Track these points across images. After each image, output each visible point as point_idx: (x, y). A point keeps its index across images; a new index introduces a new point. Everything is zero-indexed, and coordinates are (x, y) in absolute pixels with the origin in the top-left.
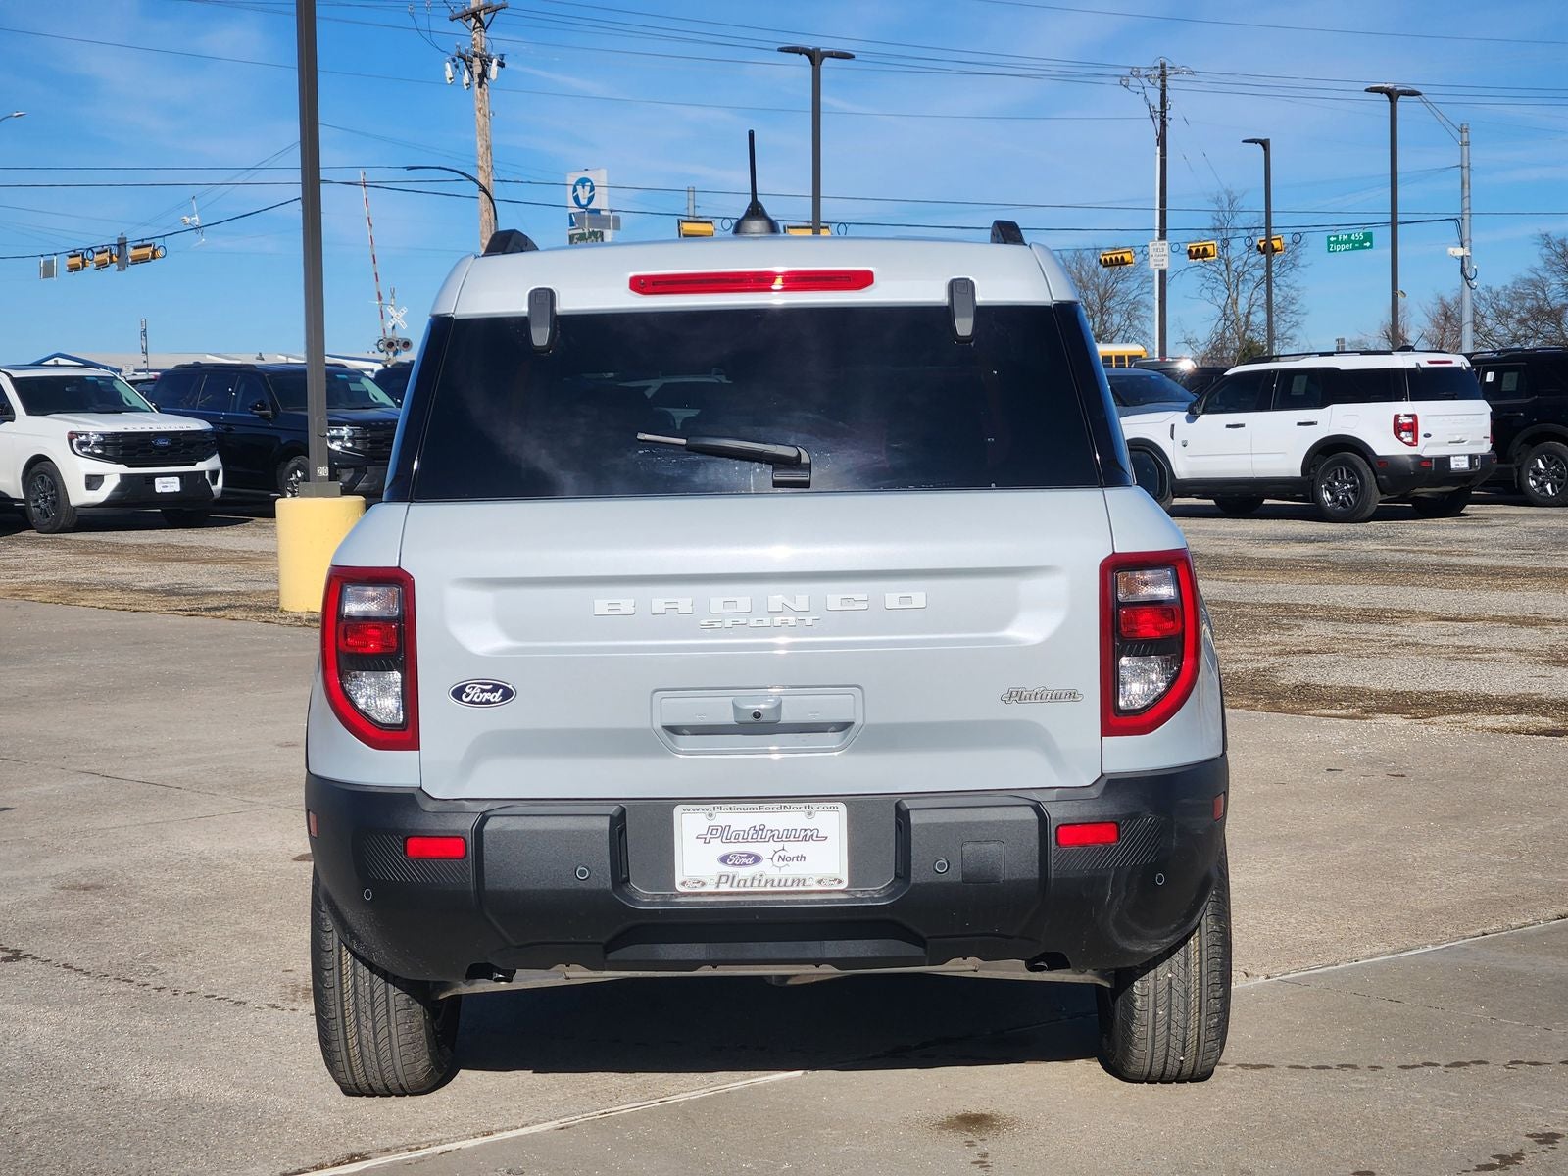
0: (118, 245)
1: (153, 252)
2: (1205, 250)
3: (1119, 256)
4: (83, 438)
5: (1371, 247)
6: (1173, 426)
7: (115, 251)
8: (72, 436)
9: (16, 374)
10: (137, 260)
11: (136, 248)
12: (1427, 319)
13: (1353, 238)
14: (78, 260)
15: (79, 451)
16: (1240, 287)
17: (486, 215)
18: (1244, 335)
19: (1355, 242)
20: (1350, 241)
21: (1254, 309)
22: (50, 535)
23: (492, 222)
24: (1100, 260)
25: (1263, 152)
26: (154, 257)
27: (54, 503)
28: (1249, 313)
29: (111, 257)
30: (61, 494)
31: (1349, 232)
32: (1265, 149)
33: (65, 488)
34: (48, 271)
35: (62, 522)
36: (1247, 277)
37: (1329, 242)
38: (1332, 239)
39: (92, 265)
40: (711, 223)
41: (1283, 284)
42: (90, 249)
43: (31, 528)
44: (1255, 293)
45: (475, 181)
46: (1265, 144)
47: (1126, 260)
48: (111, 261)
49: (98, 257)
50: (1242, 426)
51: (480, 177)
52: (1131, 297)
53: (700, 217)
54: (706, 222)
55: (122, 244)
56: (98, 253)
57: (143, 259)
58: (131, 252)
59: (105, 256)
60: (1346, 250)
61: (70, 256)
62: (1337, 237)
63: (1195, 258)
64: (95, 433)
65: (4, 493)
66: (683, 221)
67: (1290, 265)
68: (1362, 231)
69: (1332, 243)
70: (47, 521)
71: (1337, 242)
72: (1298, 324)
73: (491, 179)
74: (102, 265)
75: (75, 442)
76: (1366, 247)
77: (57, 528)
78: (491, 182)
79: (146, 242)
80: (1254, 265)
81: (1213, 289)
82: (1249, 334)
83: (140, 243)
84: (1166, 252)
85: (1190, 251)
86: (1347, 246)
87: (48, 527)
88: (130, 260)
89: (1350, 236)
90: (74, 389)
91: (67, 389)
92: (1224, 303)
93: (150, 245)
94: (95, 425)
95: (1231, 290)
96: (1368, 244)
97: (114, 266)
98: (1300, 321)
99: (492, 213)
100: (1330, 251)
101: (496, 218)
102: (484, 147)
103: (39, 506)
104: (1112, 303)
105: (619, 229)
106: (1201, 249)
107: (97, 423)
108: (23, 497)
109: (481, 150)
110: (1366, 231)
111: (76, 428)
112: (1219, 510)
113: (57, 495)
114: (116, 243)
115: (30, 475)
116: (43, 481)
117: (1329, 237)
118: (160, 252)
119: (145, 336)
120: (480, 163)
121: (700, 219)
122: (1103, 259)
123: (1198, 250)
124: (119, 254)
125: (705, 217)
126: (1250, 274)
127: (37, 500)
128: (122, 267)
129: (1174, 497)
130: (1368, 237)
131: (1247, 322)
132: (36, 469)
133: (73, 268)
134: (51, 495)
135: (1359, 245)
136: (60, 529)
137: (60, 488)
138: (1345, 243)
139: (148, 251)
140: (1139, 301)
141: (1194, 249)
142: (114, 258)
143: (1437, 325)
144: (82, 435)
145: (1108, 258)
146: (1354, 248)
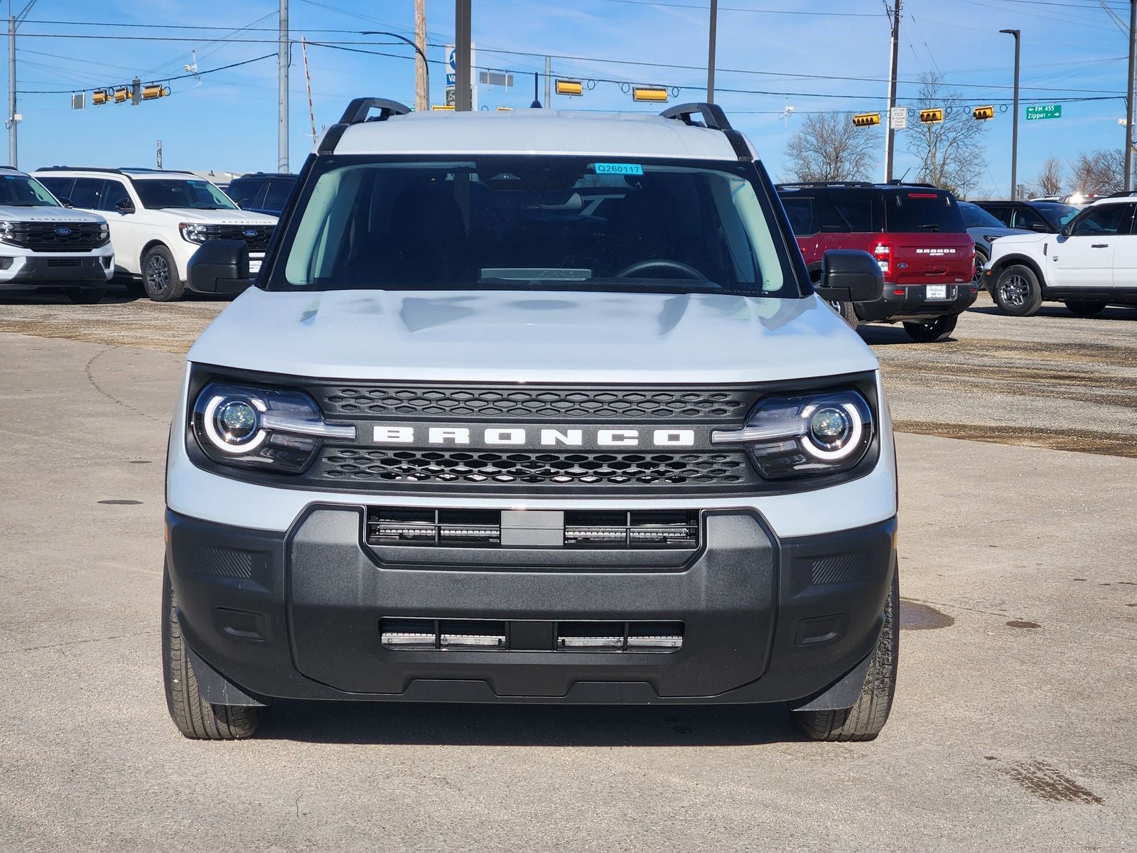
0: (133, 86)
1: (161, 91)
2: (934, 115)
3: (869, 118)
4: (191, 228)
5: (1059, 116)
6: (1046, 245)
7: (130, 89)
8: (182, 226)
9: (136, 177)
10: (147, 97)
11: (147, 88)
12: (1074, 173)
13: (1046, 109)
14: (102, 96)
15: (186, 237)
16: (938, 145)
17: (421, 71)
18: (939, 180)
19: (1047, 112)
20: (1044, 111)
21: (948, 161)
22: (163, 303)
23: (425, 76)
24: (854, 121)
25: (1015, 39)
26: (161, 96)
27: (166, 278)
28: (944, 164)
29: (127, 95)
30: (173, 272)
31: (1044, 105)
32: (1016, 38)
33: (176, 267)
34: (78, 103)
35: (172, 292)
36: (943, 137)
37: (1028, 112)
38: (1030, 110)
39: (112, 100)
40: (579, 83)
41: (970, 143)
42: (111, 87)
43: (146, 296)
44: (949, 149)
45: (413, 44)
46: (1016, 34)
47: (874, 121)
48: (128, 98)
49: (117, 94)
50: (1106, 246)
51: (417, 41)
52: (858, 150)
53: (572, 78)
54: (576, 83)
55: (136, 85)
56: (118, 91)
57: (153, 97)
58: (143, 91)
59: (123, 93)
60: (1040, 118)
61: (96, 93)
62: (1034, 108)
63: (926, 121)
64: (199, 225)
65: (125, 269)
66: (559, 81)
67: (975, 129)
68: (1053, 104)
69: (1031, 112)
70: (160, 291)
71: (1034, 112)
72: (980, 174)
73: (425, 43)
74: (120, 100)
75: (185, 231)
76: (1056, 117)
77: (169, 297)
78: (425, 46)
79: (155, 84)
80: (949, 129)
81: (919, 146)
82: (943, 180)
83: (150, 84)
84: (904, 116)
85: (922, 116)
86: (1041, 116)
87: (162, 297)
88: (142, 97)
89: (1044, 108)
90: (179, 189)
91: (173, 190)
92: (925, 157)
93: (158, 86)
94: (198, 218)
95: (932, 147)
96: (1057, 114)
97: (130, 101)
98: (981, 172)
99: (425, 69)
100: (1028, 119)
101: (427, 73)
102: (421, 19)
103: (154, 280)
104: (845, 154)
105: (512, 86)
106: (931, 114)
107: (202, 217)
108: (140, 273)
109: (418, 21)
110: (1056, 104)
111: (185, 220)
112: (1070, 312)
113: (169, 271)
114: (131, 83)
115: (147, 255)
116: (157, 261)
117: (1028, 108)
118: (166, 92)
119: (160, 154)
120: (417, 31)
121: (572, 80)
122: (856, 120)
123: (928, 115)
124: (134, 92)
125: (576, 78)
126: (945, 135)
127: (152, 275)
128: (136, 100)
129: (1043, 300)
130: (1058, 109)
131: (941, 172)
132: (152, 251)
133: (98, 102)
134: (165, 272)
135: (1050, 115)
136: (171, 299)
137: (171, 266)
138: (1040, 113)
139: (157, 90)
140: (864, 153)
141: (925, 114)
142: (130, 95)
143: (1079, 177)
144: (190, 226)
145: (860, 119)
146: (1047, 117)
